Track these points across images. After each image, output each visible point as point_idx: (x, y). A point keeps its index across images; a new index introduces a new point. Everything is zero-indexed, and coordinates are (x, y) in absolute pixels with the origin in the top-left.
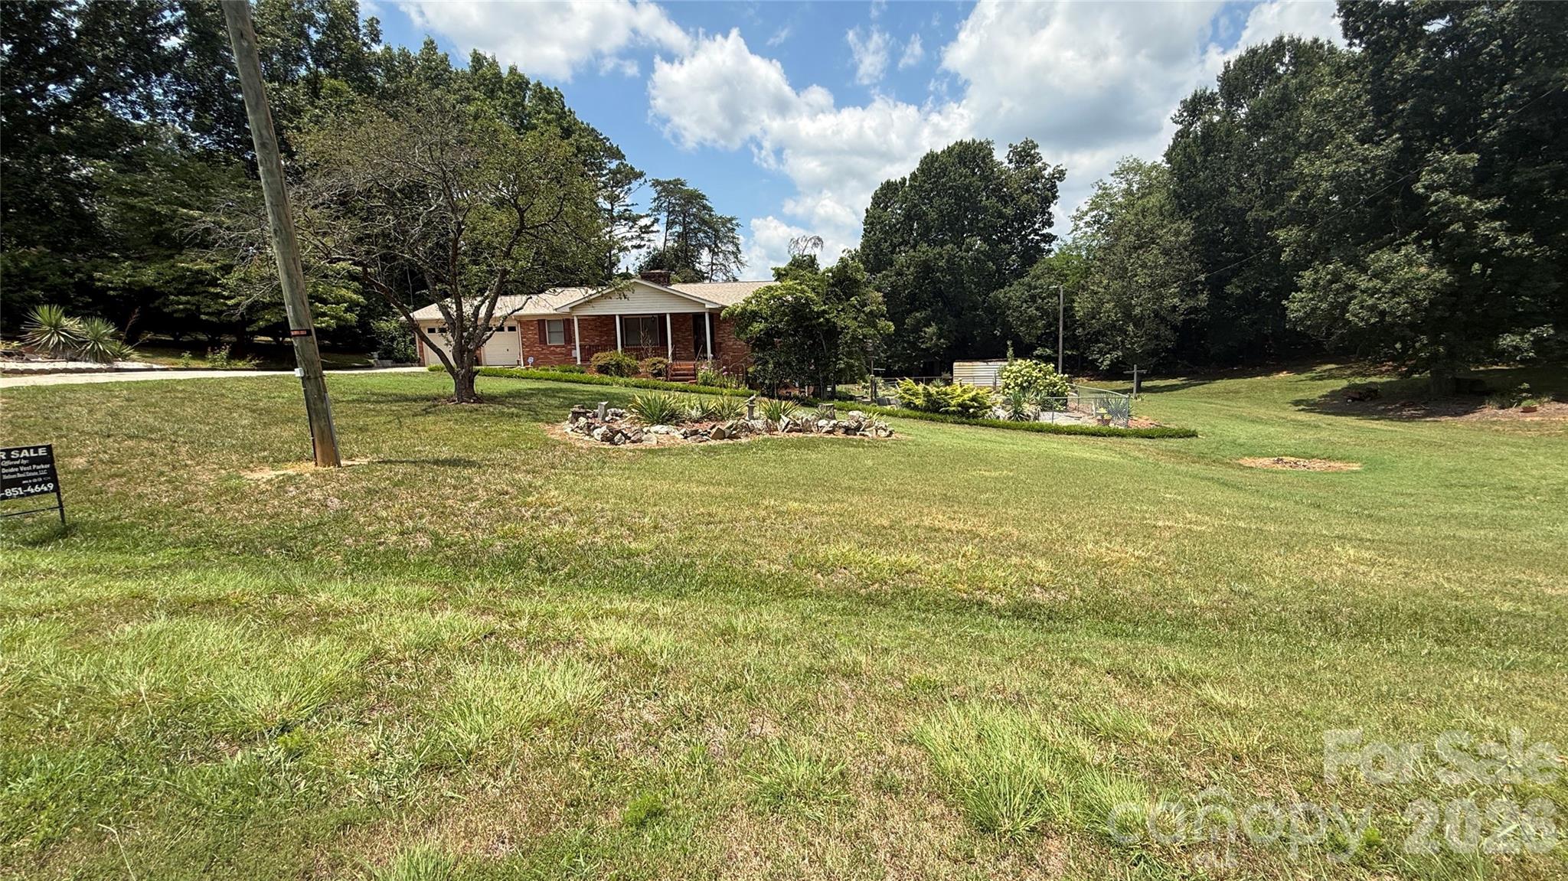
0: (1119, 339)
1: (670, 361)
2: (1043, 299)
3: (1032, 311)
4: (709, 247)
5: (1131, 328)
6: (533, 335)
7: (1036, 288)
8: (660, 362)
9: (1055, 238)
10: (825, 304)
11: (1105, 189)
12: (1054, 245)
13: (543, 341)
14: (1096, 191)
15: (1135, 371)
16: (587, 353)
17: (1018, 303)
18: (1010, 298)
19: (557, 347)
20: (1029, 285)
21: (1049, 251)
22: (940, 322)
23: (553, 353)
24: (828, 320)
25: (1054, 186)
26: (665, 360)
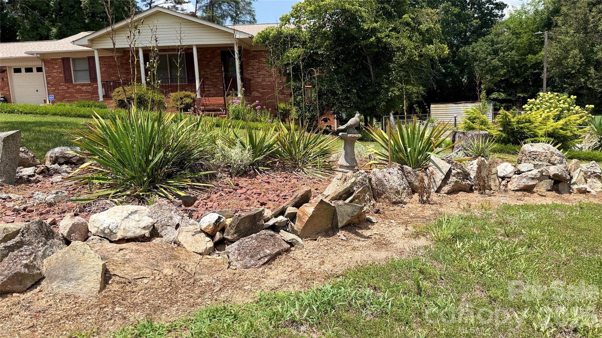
0: (583, 80)
1: (199, 96)
2: (504, 52)
3: (496, 62)
4: (232, 17)
5: (592, 71)
6: (58, 73)
7: (497, 43)
8: (188, 96)
9: (505, 5)
10: (377, 22)
12: (505, 11)
13: (68, 79)
16: (109, 88)
17: (484, 56)
18: (477, 53)
19: (83, 85)
20: (492, 41)
21: (502, 16)
23: (79, 91)
24: (379, 40)
26: (193, 95)
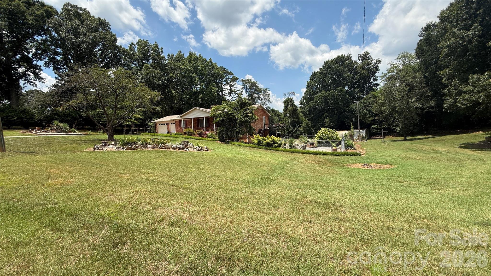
1: (205, 131)
3: (365, 111)
6: (178, 125)
7: (366, 103)
9: (379, 84)
11: (394, 65)
12: (378, 87)
13: (180, 126)
14: (389, 66)
15: (382, 132)
21: (377, 89)
22: (331, 117)
25: (377, 66)
26: (202, 131)
